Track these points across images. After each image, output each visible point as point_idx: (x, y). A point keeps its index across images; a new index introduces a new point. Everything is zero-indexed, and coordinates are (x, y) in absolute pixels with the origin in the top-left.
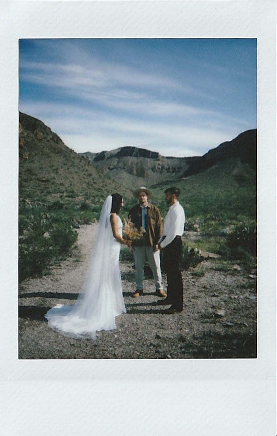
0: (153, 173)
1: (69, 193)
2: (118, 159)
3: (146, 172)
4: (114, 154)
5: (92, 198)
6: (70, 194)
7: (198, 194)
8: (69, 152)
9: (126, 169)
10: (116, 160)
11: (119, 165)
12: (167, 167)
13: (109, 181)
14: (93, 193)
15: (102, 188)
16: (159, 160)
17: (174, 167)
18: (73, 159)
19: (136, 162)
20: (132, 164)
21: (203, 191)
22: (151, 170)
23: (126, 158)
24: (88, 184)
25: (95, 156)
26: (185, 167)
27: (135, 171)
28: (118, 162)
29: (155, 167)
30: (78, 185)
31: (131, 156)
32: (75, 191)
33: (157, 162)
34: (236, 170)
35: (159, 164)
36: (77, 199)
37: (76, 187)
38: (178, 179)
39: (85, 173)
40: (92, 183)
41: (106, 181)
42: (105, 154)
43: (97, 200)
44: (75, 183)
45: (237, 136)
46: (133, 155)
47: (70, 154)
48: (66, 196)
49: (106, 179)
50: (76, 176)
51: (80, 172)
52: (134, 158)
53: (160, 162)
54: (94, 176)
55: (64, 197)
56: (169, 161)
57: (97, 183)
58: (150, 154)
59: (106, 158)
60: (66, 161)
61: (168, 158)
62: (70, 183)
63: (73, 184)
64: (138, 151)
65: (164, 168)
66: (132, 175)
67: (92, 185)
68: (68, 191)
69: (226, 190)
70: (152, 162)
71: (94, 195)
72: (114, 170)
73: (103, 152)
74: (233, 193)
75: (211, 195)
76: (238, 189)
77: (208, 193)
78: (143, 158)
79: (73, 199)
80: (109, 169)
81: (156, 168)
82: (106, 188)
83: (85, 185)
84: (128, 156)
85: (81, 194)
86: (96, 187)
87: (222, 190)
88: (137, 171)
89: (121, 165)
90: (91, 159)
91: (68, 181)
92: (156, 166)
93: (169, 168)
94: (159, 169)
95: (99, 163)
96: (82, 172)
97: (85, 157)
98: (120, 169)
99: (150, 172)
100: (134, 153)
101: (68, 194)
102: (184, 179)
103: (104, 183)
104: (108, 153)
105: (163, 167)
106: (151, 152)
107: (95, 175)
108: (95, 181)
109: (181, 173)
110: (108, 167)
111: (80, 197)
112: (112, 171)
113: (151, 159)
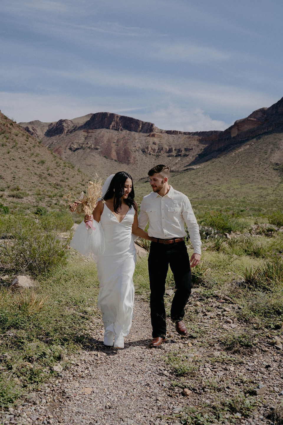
0: (144, 157)
1: (12, 190)
2: (86, 134)
3: (133, 155)
4: (80, 125)
5: (47, 199)
6: (15, 192)
7: (216, 193)
8: (9, 125)
9: (99, 150)
10: (82, 134)
11: (87, 143)
12: (168, 149)
13: (72, 172)
14: (48, 191)
15: (62, 183)
16: (153, 136)
17: (178, 148)
18: (15, 137)
19: (116, 138)
20: (109, 141)
21: (223, 188)
22: (141, 152)
23: (99, 131)
24: (40, 176)
25: (47, 128)
26: (198, 149)
27: (114, 154)
28: (86, 138)
29: (147, 148)
30: (25, 178)
31: (108, 128)
32: (22, 188)
33: (151, 140)
34: (276, 155)
35: (154, 143)
36: (25, 200)
37: (22, 183)
38: (185, 168)
39: (35, 159)
40: (45, 175)
41: (67, 172)
42: (64, 124)
43: (54, 202)
44: (20, 175)
45: (280, 99)
46: (111, 126)
47: (10, 128)
48: (9, 196)
49: (67, 170)
50: (21, 165)
51: (27, 158)
52: (112, 131)
53: (156, 140)
54: (48, 163)
55: (4, 197)
56: (171, 137)
57: (54, 175)
58: (139, 126)
59: (65, 132)
60: (5, 140)
61: (168, 132)
62: (12, 175)
63: (17, 177)
64: (120, 119)
65: (162, 149)
66: (109, 160)
67: (45, 178)
68: (11, 188)
69: (260, 186)
70: (143, 138)
71: (50, 194)
72: (79, 151)
73: (61, 121)
74: (270, 192)
75: (236, 195)
76: (278, 186)
77: (232, 191)
78: (128, 132)
79: (20, 201)
80: (70, 149)
81: (150, 149)
82: (67, 184)
83: (35, 179)
84: (103, 128)
85: (30, 193)
86: (53, 181)
87: (254, 187)
88: (118, 154)
89: (91, 143)
90: (41, 133)
91: (9, 172)
92: (149, 146)
93: (170, 151)
94: (154, 150)
95: (54, 139)
96: (30, 157)
97: (31, 129)
98: (89, 150)
99: (138, 156)
100: (113, 123)
101: (12, 193)
102: (194, 167)
103: (64, 175)
104: (70, 123)
105: (160, 149)
106: (141, 122)
107: (50, 162)
108: (50, 171)
109: (190, 158)
110: (69, 145)
111: (30, 198)
112: (76, 152)
113: (141, 134)
